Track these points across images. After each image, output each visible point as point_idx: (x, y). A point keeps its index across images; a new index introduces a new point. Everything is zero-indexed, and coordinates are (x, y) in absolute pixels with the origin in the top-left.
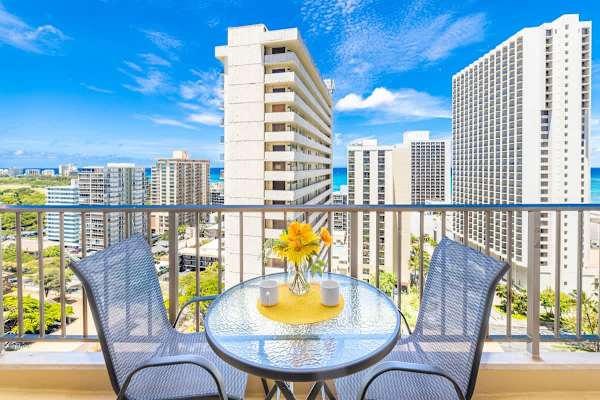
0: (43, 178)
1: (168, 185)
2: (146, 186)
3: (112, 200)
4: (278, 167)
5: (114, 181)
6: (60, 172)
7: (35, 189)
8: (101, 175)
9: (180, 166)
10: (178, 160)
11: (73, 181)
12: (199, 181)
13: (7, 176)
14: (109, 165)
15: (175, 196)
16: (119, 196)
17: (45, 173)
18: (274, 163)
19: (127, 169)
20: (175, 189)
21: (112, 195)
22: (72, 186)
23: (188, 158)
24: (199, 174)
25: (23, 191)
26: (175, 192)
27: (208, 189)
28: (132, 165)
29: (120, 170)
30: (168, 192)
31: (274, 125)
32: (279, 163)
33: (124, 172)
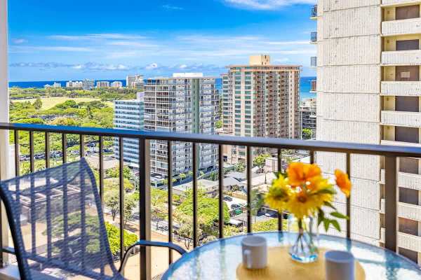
0: (112, 90)
1: (243, 100)
2: (216, 101)
3: (177, 116)
4: (404, 74)
5: (180, 95)
6: (127, 84)
7: (105, 103)
8: (165, 88)
9: (258, 75)
10: (255, 67)
11: (138, 94)
12: (284, 96)
13: (81, 89)
14: (175, 75)
15: (252, 115)
16: (186, 112)
17: (114, 85)
18: (399, 69)
19: (194, 80)
20: (252, 105)
21: (177, 111)
22: (138, 101)
23: (268, 64)
24: (284, 86)
25: (93, 104)
26: (252, 110)
27: (296, 106)
28: (200, 75)
29: (186, 81)
30: (243, 109)
31: (398, 8)
32: (406, 68)
33: (191, 84)
